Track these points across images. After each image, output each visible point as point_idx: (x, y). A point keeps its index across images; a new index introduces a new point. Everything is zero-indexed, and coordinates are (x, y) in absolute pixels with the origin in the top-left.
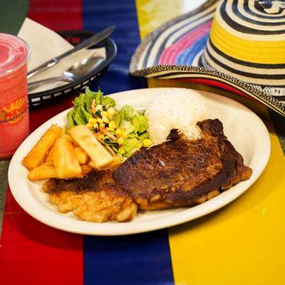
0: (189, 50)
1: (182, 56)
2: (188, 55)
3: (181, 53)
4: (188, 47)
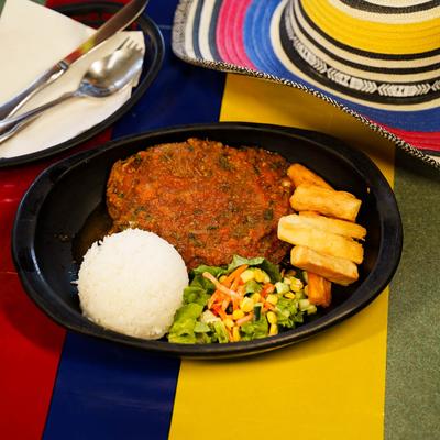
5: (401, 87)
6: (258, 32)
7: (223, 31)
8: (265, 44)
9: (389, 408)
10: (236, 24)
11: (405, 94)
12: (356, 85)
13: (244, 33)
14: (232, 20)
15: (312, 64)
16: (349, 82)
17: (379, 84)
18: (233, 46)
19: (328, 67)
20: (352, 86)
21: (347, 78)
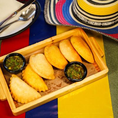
0: (65, 4)
1: (64, 7)
2: (66, 7)
3: (63, 6)
4: (65, 2)
5: (107, 23)
6: (67, 14)
7: (57, 15)
8: (69, 17)
9: (113, 105)
10: (60, 12)
11: (109, 24)
12: (96, 24)
13: (63, 14)
14: (59, 12)
15: (83, 20)
16: (94, 23)
17: (102, 23)
18: (61, 18)
19: (88, 20)
20: (95, 24)
21: (93, 23)
